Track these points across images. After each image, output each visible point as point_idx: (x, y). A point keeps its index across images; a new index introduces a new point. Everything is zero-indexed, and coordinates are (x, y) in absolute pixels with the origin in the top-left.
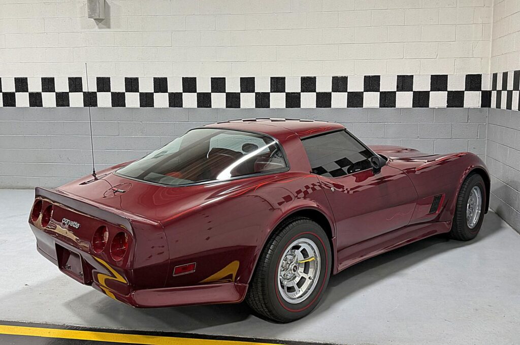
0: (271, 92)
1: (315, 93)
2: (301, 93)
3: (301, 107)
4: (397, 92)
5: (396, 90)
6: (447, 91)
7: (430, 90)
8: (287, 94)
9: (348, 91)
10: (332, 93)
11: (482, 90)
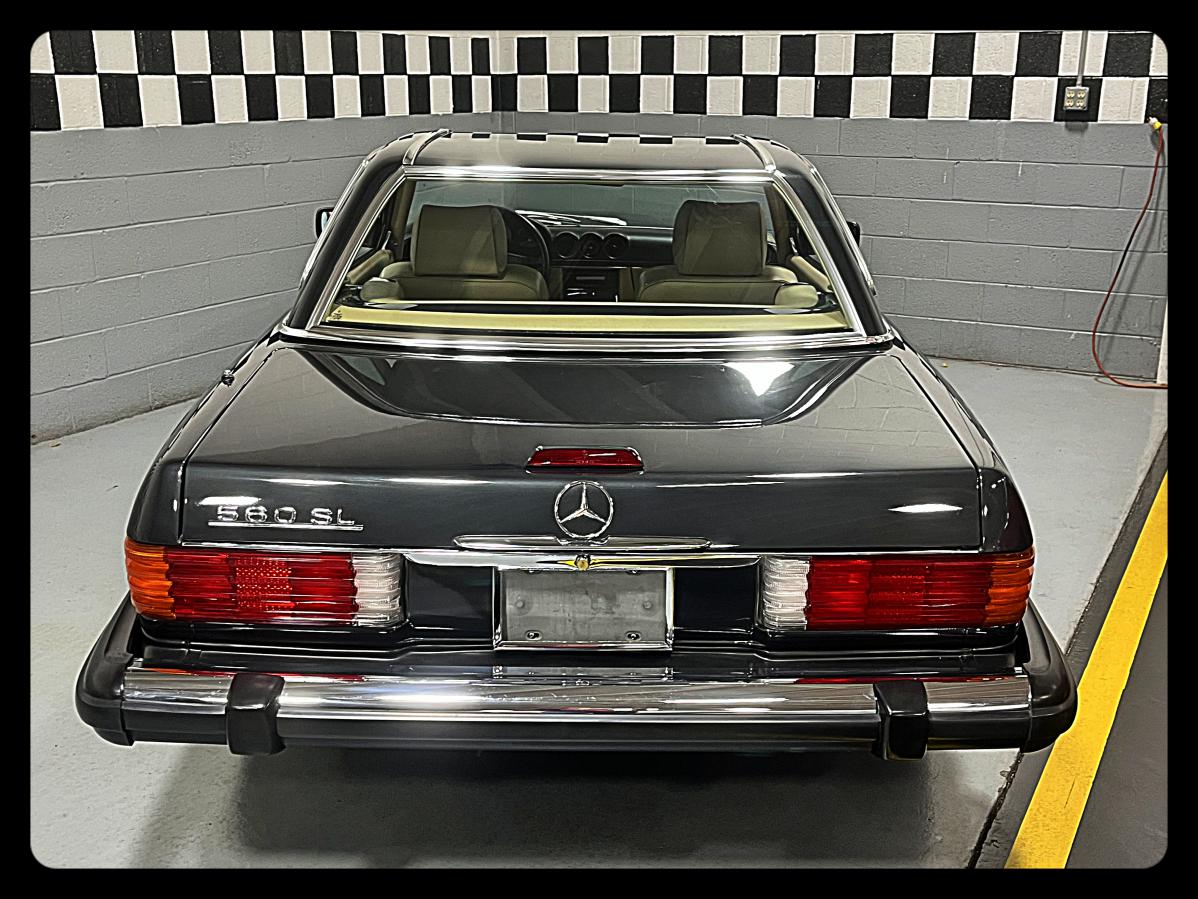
0: (141, 73)
1: (242, 77)
2: (213, 78)
3: (217, 121)
4: (385, 77)
5: (382, 72)
6: (449, 73)
7: (429, 72)
8: (181, 80)
9: (307, 72)
10: (277, 77)
11: (492, 72)
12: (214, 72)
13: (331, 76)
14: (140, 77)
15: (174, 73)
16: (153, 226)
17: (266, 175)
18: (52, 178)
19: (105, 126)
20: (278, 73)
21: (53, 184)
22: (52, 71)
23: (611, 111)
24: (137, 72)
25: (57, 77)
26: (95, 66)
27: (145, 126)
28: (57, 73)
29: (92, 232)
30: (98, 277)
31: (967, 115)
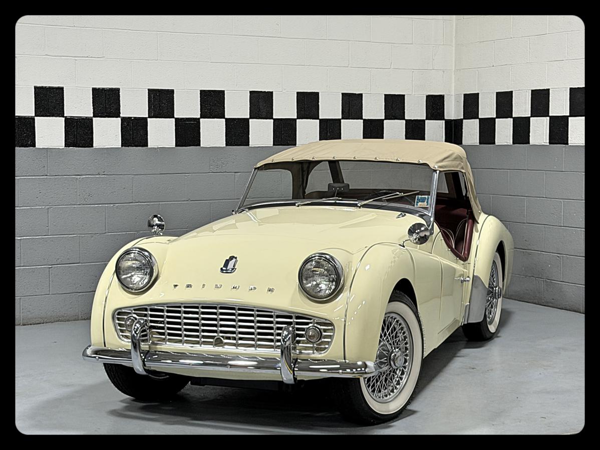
0: (149, 117)
1: (224, 120)
2: (201, 120)
3: (201, 146)
4: (342, 120)
5: (341, 118)
8: (178, 121)
10: (250, 120)
11: (446, 118)
12: (203, 116)
13: (295, 120)
14: (149, 119)
15: (173, 117)
16: (148, 205)
17: (236, 179)
18: (83, 173)
19: (122, 146)
20: (251, 118)
21: (85, 176)
22: (92, 115)
23: (513, 143)
24: (147, 116)
25: (94, 119)
26: (120, 113)
27: (149, 147)
28: (94, 116)
29: (107, 205)
30: (106, 231)
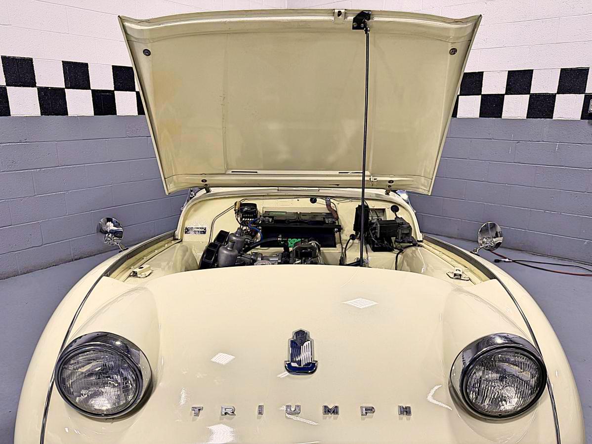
12: (116, 89)
16: (74, 167)
17: (149, 142)
19: (42, 115)
21: (5, 144)
22: (5, 85)
24: (64, 87)
25: (8, 88)
27: (69, 115)
28: (8, 85)
29: (33, 170)
30: (36, 194)
31: (526, 116)
